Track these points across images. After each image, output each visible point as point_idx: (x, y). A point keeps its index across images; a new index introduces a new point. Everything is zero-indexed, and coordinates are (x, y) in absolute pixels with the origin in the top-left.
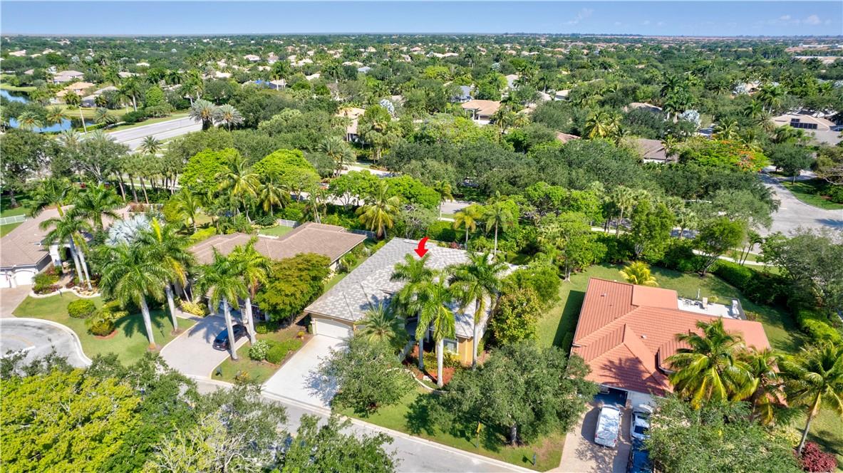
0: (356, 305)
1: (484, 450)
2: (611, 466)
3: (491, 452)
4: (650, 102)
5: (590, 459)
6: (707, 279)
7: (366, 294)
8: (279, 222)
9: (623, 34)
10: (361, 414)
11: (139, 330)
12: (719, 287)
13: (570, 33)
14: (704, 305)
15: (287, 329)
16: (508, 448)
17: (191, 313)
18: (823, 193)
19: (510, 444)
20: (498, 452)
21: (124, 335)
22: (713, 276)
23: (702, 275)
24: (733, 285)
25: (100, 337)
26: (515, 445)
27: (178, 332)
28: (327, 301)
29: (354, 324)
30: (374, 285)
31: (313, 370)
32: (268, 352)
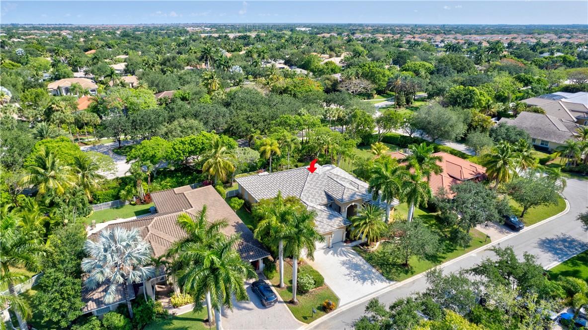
0: (324, 219)
10: (410, 273)
29: (333, 232)
30: (312, 204)
31: (346, 274)
32: (315, 280)
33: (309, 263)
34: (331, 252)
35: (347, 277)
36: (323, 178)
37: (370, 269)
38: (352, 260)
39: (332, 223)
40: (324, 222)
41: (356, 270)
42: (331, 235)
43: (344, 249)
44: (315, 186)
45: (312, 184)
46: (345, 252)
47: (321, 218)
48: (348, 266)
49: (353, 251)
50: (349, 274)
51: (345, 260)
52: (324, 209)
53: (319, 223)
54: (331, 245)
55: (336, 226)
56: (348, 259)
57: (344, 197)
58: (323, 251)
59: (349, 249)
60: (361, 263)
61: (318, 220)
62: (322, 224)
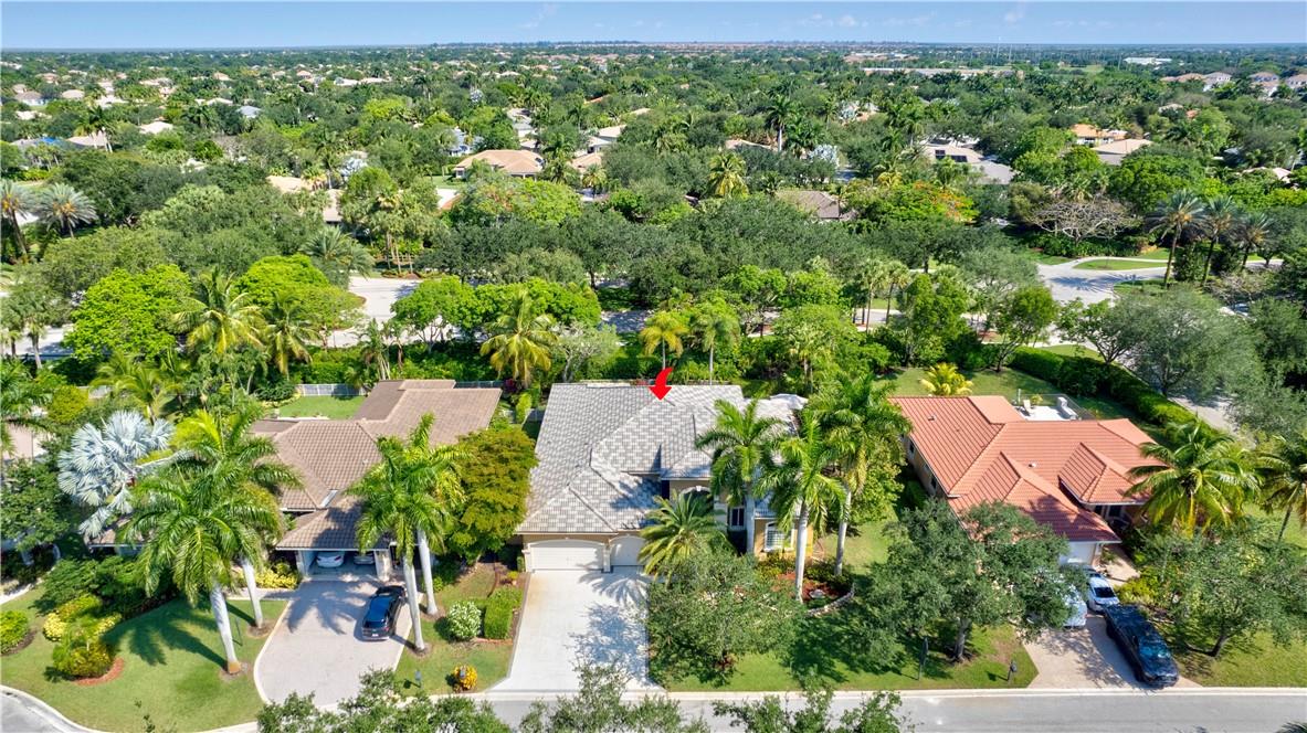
0: (603, 505)
1: (929, 681)
2: (1095, 651)
3: (941, 681)
4: (744, 138)
5: (1065, 650)
6: (1005, 375)
7: (610, 484)
8: (302, 391)
9: (613, 40)
10: (714, 682)
11: (172, 646)
12: (1025, 383)
13: (536, 41)
14: (1029, 410)
15: (471, 575)
16: (959, 666)
17: (265, 586)
18: (1033, 244)
19: (958, 660)
20: (951, 678)
21: (144, 664)
22: (1009, 369)
23: (998, 371)
24: (1041, 378)
25: (88, 680)
26: (965, 661)
27: (266, 629)
28: (546, 508)
29: (611, 537)
30: (609, 466)
31: (577, 633)
32: (486, 621)
33: (531, 588)
34: (600, 580)
35: (572, 642)
36: (679, 417)
37: (635, 642)
38: (622, 610)
39: (614, 518)
40: (596, 510)
41: (607, 633)
42: (606, 542)
43: (631, 583)
44: (648, 430)
45: (644, 423)
46: (628, 589)
47: (597, 501)
48: (600, 619)
49: (644, 593)
50: (582, 637)
51: (608, 605)
52: (626, 482)
53: (583, 508)
54: (606, 565)
55: (619, 526)
56: (616, 606)
57: (676, 467)
58: (585, 573)
59: (642, 586)
60: (631, 622)
61: (587, 502)
62: (589, 512)
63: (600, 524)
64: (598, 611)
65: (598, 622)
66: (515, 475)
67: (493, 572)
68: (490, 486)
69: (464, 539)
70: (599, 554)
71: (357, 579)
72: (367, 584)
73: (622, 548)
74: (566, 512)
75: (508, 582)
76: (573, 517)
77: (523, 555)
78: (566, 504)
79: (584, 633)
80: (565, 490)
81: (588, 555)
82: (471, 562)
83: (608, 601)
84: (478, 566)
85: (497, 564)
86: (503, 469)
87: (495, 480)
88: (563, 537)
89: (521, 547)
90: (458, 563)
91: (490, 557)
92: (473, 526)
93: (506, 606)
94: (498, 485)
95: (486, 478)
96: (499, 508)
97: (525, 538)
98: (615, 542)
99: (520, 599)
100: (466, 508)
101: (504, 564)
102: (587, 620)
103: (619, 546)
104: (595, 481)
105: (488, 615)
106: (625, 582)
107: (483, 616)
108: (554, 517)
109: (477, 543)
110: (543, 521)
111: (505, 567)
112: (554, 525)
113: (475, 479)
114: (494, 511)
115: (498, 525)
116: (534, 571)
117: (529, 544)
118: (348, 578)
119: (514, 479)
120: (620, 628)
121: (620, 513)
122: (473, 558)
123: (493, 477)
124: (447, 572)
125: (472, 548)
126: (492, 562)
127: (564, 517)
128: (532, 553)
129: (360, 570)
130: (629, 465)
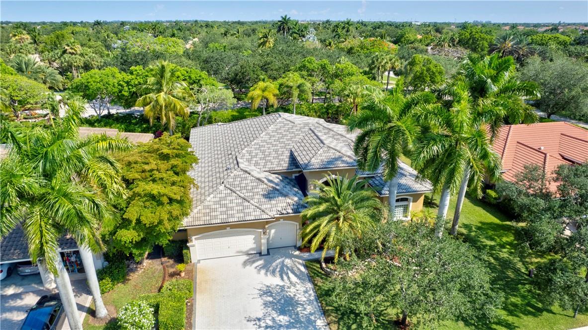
0: (257, 197)
7: (259, 180)
15: (141, 272)
28: (206, 204)
29: (267, 223)
30: (253, 167)
31: (254, 316)
32: (161, 318)
33: (199, 278)
36: (300, 130)
37: (312, 318)
38: (289, 288)
39: (269, 206)
40: (251, 201)
41: (282, 312)
42: (264, 228)
43: (288, 262)
44: (278, 140)
45: (274, 136)
46: (288, 268)
47: (251, 194)
48: (271, 299)
49: (303, 269)
50: (259, 320)
51: (275, 283)
52: (271, 178)
53: (240, 201)
54: (264, 249)
55: (275, 213)
56: (281, 283)
57: (313, 161)
58: (245, 258)
59: (299, 263)
60: (302, 298)
61: (242, 195)
62: (246, 204)
63: (258, 212)
64: (267, 292)
65: (270, 302)
66: (178, 170)
67: (161, 267)
68: (154, 181)
69: (128, 236)
70: (257, 241)
71: (20, 290)
72: (31, 294)
73: (275, 233)
74: (225, 206)
75: (178, 274)
76: (232, 209)
77: (188, 248)
78: (225, 198)
79: (260, 315)
80: (222, 187)
81: (247, 241)
82: (138, 259)
83: (274, 281)
84: (146, 263)
85: (163, 259)
86: (163, 165)
87: (157, 175)
88: (224, 228)
89: (186, 241)
90: (126, 262)
91: (157, 253)
92: (139, 221)
93: (180, 299)
94: (162, 179)
95: (148, 174)
96: (165, 200)
97: (189, 232)
98: (270, 228)
99: (191, 289)
100: (128, 203)
101: (170, 257)
102: (259, 302)
103: (273, 231)
104: (246, 179)
105: (162, 312)
106: (283, 262)
107: (156, 313)
108: (215, 210)
109: (143, 240)
110: (205, 215)
111: (171, 261)
112: (216, 217)
113: (137, 176)
114: (160, 204)
115: (165, 217)
116: (199, 261)
117: (193, 238)
118: (10, 291)
119: (177, 174)
120: (292, 305)
121: (273, 202)
122: (141, 255)
123: (155, 172)
124: (116, 272)
125: (139, 245)
126: (160, 258)
127: (224, 209)
128: (196, 245)
129: (25, 282)
130: (269, 166)
